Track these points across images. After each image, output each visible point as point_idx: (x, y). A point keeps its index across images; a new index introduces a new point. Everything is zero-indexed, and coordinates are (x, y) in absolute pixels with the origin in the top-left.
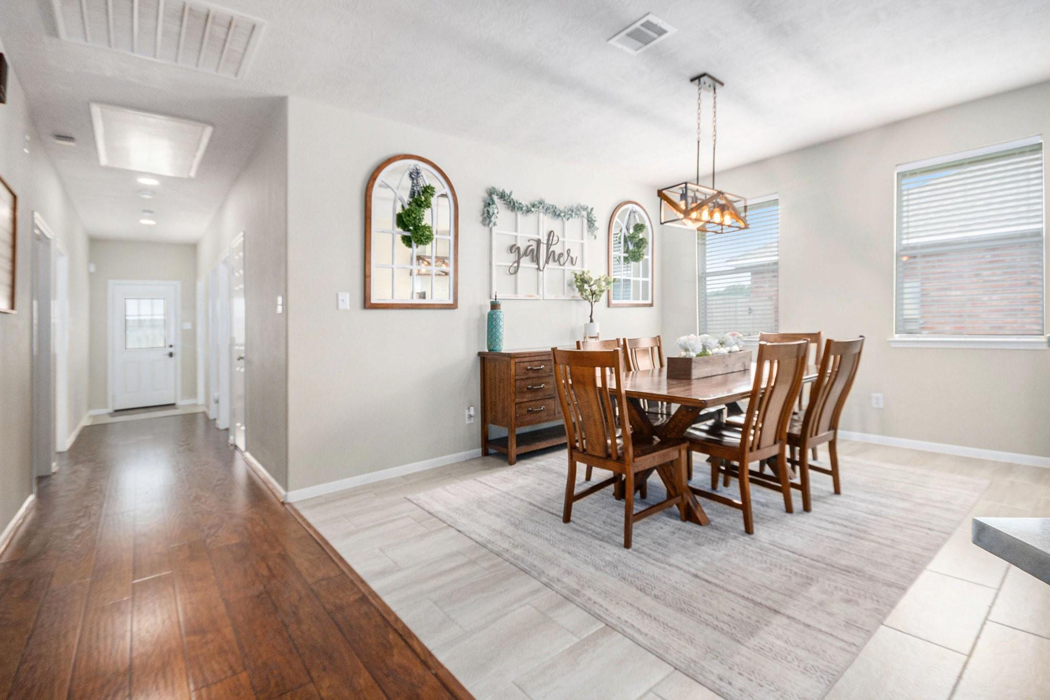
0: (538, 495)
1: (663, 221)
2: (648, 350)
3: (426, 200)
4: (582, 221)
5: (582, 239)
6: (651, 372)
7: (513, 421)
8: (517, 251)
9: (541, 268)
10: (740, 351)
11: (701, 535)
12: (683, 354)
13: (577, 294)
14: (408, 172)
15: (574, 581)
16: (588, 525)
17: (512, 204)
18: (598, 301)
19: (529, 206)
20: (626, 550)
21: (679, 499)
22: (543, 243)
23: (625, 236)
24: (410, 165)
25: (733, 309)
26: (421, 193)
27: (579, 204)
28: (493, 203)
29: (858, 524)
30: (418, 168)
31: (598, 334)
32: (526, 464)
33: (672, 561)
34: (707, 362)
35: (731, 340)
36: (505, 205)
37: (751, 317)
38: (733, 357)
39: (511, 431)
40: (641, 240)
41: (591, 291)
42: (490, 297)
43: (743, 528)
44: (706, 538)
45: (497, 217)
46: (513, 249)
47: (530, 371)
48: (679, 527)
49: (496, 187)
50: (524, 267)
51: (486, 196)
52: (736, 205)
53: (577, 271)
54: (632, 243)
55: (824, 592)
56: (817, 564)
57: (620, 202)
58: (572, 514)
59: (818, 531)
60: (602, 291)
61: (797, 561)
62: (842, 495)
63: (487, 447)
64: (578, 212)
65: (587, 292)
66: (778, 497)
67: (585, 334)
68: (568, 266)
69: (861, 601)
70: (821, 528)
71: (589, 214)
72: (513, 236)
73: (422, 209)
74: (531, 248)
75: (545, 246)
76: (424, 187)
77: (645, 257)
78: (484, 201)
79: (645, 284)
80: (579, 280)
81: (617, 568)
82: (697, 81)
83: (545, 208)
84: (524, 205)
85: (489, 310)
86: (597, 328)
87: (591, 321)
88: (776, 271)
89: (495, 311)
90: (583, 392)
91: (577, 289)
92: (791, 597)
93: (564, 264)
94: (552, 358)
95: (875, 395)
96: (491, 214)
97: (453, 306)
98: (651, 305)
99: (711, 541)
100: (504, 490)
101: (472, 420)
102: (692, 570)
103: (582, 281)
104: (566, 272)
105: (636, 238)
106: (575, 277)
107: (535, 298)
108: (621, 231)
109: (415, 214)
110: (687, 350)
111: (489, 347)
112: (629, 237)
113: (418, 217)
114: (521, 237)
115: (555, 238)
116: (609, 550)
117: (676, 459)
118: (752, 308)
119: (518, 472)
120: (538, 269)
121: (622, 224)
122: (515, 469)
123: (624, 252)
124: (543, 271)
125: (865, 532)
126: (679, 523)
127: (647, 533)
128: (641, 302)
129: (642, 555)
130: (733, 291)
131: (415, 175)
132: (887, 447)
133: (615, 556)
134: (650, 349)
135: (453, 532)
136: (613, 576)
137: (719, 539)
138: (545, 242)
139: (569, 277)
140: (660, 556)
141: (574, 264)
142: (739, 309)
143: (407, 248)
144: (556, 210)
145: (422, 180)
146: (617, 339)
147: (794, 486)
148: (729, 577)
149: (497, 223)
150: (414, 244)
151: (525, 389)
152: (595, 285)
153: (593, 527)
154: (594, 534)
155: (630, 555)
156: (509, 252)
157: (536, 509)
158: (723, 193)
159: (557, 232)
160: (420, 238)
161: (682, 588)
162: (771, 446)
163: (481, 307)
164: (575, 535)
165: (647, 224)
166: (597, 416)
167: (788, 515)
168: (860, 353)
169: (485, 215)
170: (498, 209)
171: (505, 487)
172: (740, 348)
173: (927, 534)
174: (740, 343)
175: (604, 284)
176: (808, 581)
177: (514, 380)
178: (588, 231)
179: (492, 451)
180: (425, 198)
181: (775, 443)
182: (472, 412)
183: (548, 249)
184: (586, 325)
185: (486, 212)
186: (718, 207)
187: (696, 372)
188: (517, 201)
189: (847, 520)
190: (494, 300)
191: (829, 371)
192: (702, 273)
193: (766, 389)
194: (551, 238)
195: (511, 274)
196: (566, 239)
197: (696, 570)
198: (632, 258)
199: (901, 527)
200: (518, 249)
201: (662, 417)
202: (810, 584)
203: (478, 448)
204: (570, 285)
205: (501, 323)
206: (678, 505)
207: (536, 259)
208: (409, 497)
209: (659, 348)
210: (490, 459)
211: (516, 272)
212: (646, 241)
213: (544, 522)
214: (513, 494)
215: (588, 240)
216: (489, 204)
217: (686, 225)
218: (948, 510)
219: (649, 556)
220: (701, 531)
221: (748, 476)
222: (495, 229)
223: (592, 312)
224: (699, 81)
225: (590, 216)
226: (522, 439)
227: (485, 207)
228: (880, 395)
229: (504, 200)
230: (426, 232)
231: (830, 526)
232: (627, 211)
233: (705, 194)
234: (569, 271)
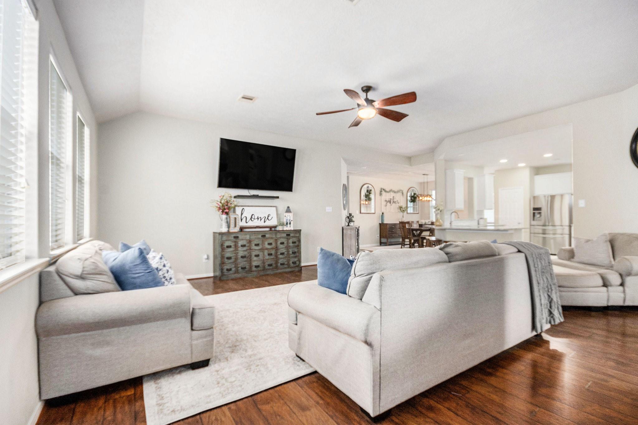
13: (400, 211)
17: (386, 191)
18: (405, 212)
19: (389, 191)
24: (367, 186)
27: (399, 190)
30: (369, 186)
40: (415, 197)
42: (382, 212)
46: (386, 201)
49: (382, 188)
50: (388, 205)
54: (413, 198)
57: (409, 188)
63: (381, 243)
65: (402, 210)
71: (402, 191)
72: (386, 198)
74: (389, 200)
76: (370, 189)
78: (380, 190)
80: (400, 207)
83: (393, 191)
87: (403, 217)
91: (400, 209)
97: (375, 213)
98: (418, 213)
109: (368, 195)
111: (382, 222)
121: (410, 194)
123: (411, 200)
124: (392, 205)
128: (415, 212)
138: (392, 199)
139: (398, 207)
141: (399, 204)
143: (367, 202)
149: (383, 195)
151: (390, 231)
152: (404, 209)
159: (395, 196)
160: (369, 200)
163: (380, 214)
165: (417, 193)
169: (380, 194)
170: (383, 192)
175: (406, 208)
178: (402, 196)
180: (370, 192)
194: (394, 198)
196: (397, 198)
203: (379, 243)
205: (384, 217)
207: (390, 203)
210: (381, 245)
211: (386, 206)
215: (402, 198)
222: (382, 197)
223: (403, 215)
227: (380, 192)
229: (384, 190)
230: (370, 198)
232: (411, 190)
234: (397, 205)
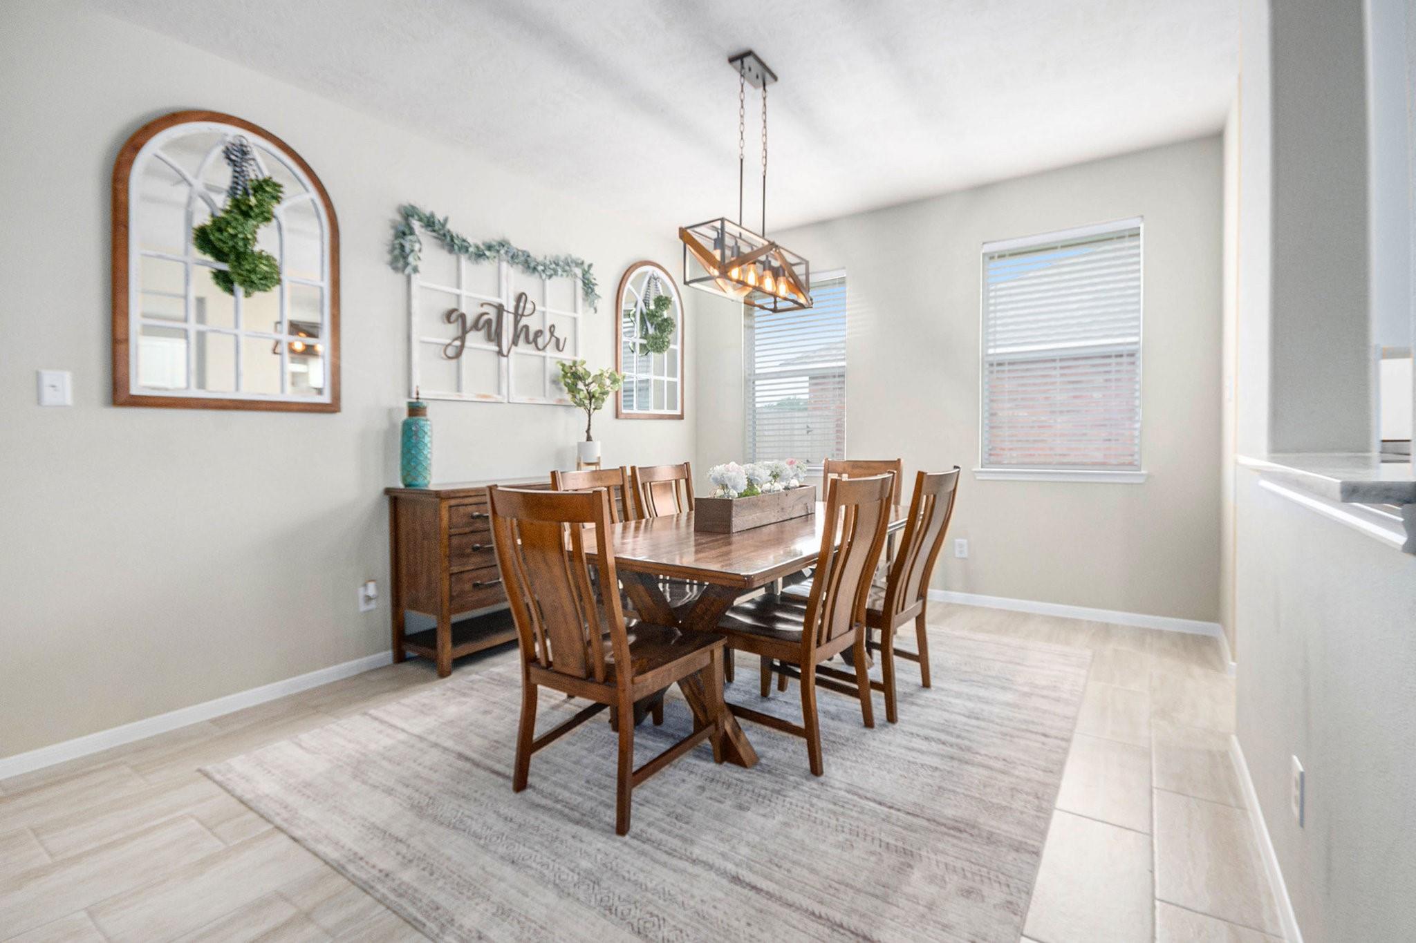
0: (478, 735)
1: (688, 280)
2: (671, 484)
3: (260, 204)
4: (575, 282)
5: (575, 311)
6: (675, 519)
7: (447, 604)
8: (460, 320)
9: (505, 351)
10: (801, 486)
11: (746, 786)
12: (719, 493)
13: (568, 397)
14: (222, 148)
15: (512, 934)
16: (559, 790)
17: (448, 238)
18: (600, 408)
19: (482, 247)
20: (619, 838)
21: (711, 729)
22: (508, 312)
23: (642, 313)
24: (226, 135)
25: (788, 427)
26: (251, 191)
27: (570, 256)
28: (412, 232)
29: (958, 736)
30: (245, 142)
31: (599, 458)
32: (470, 674)
33: (697, 851)
34: (754, 505)
35: (788, 470)
36: (435, 240)
37: (809, 438)
38: (792, 497)
39: (443, 619)
40: (666, 320)
41: (589, 393)
42: (409, 395)
43: (806, 764)
44: (753, 791)
45: (419, 258)
46: (451, 315)
47: (477, 520)
48: (710, 775)
49: (417, 206)
50: (471, 348)
51: (398, 218)
52: (795, 269)
53: (565, 359)
54: (652, 324)
55: (932, 879)
56: (915, 820)
57: (634, 262)
58: (531, 769)
59: (911, 756)
60: (606, 393)
61: (886, 819)
62: (932, 688)
63: (404, 647)
64: (567, 268)
65: (581, 393)
66: (854, 704)
67: (579, 458)
68: (550, 352)
69: (986, 890)
70: (912, 749)
71: (585, 273)
72: (454, 294)
73: (252, 222)
74: (485, 317)
75: (511, 317)
76: (257, 180)
77: (672, 346)
78: (394, 227)
79: (672, 386)
80: (569, 375)
81: (598, 884)
82: (739, 62)
83: (510, 254)
84: (471, 244)
85: (404, 416)
86: (597, 450)
87: (589, 439)
88: (842, 376)
89: (415, 418)
90: (542, 566)
91: (566, 389)
92: (885, 899)
93: (545, 347)
94: (488, 499)
95: (958, 541)
96: (407, 249)
97: (332, 407)
98: (681, 417)
99: (760, 798)
100: (417, 730)
101: (373, 605)
102: (730, 867)
103: (572, 377)
104: (548, 360)
105: (658, 317)
106: (563, 370)
107: (493, 400)
108: (636, 306)
109: (235, 228)
110: (725, 487)
111: (404, 479)
112: (647, 314)
113: (240, 236)
114: (467, 297)
115: (529, 306)
116: (590, 844)
117: (707, 667)
118: (809, 425)
119: (453, 689)
120: (500, 353)
121: (637, 296)
122: (449, 685)
123: (641, 338)
124: (507, 356)
125: (969, 749)
126: (712, 766)
127: (658, 795)
128: (666, 412)
129: (647, 847)
130: (790, 405)
131: (236, 156)
132: (973, 608)
133: (599, 857)
134: (674, 482)
135: (282, 842)
136: (589, 907)
137: (773, 791)
138: (512, 310)
139: (553, 368)
140: (676, 843)
141: (561, 347)
142: (796, 426)
143: (227, 296)
144: (529, 259)
145: (255, 168)
146: (621, 468)
147: (875, 685)
148: (789, 871)
149: (420, 269)
150: (239, 290)
151: (469, 551)
152: (594, 384)
153: (566, 795)
154: (567, 811)
155: (626, 850)
156: (446, 321)
157: (468, 766)
158: (777, 247)
159: (533, 296)
160: (249, 277)
161: (712, 911)
162: (846, 633)
163: (390, 411)
164: (533, 818)
165: (675, 298)
166: (569, 608)
167: (867, 731)
168: (955, 490)
169: (397, 252)
170: (420, 243)
171: (419, 725)
172: (799, 482)
173: (1043, 744)
174: (800, 475)
175: (608, 382)
176: (907, 857)
177: (446, 536)
178: (584, 299)
179: (410, 654)
180: (257, 200)
181: (851, 628)
182: (372, 590)
183: (516, 322)
184: (580, 445)
185: (398, 246)
186: (769, 269)
187: (739, 521)
188: (458, 236)
189: (943, 731)
190: (415, 401)
191: (922, 513)
192: (750, 375)
193: (840, 548)
194: (522, 304)
195: (450, 358)
196: (548, 310)
197: (737, 865)
198: (651, 346)
199: (1011, 736)
200: (463, 316)
201: (691, 590)
202: (910, 866)
203: (386, 649)
204: (555, 382)
205: (427, 439)
206: (710, 739)
207: (495, 335)
208: (208, 768)
209: (688, 481)
210: (408, 668)
211: (458, 355)
212: (672, 323)
213: (477, 795)
214: (433, 738)
215: (583, 313)
216: (404, 234)
217: (724, 291)
218: (1058, 700)
219: (658, 845)
220: (744, 779)
221: (814, 675)
222: (416, 278)
223: (589, 425)
224: (742, 63)
225: (587, 276)
226: (463, 632)
227: (397, 237)
228: (965, 541)
229: (434, 231)
230: (262, 266)
231: (924, 745)
232: (644, 277)
233: (751, 246)
234: (553, 359)
